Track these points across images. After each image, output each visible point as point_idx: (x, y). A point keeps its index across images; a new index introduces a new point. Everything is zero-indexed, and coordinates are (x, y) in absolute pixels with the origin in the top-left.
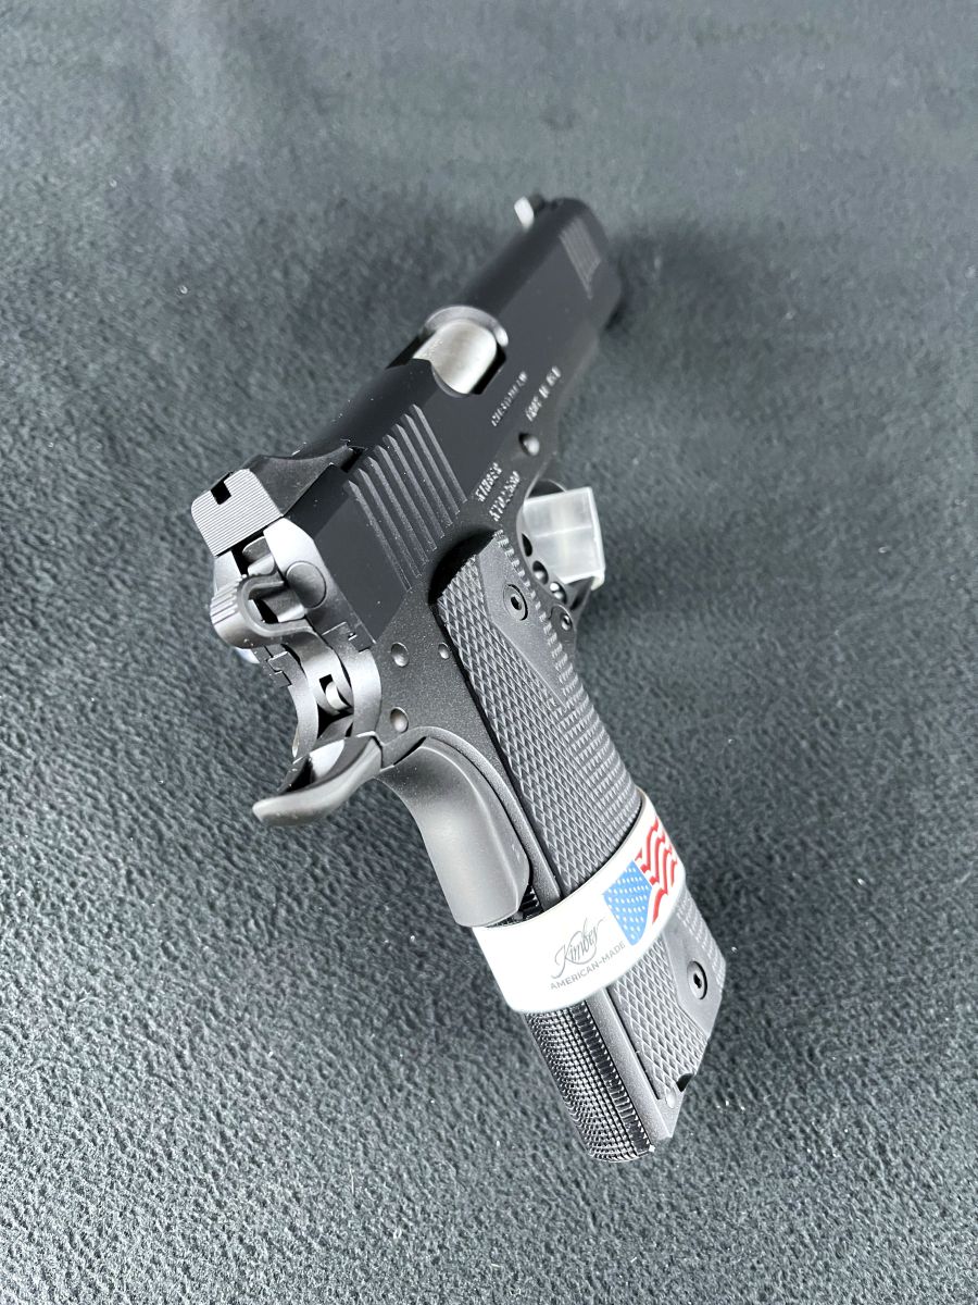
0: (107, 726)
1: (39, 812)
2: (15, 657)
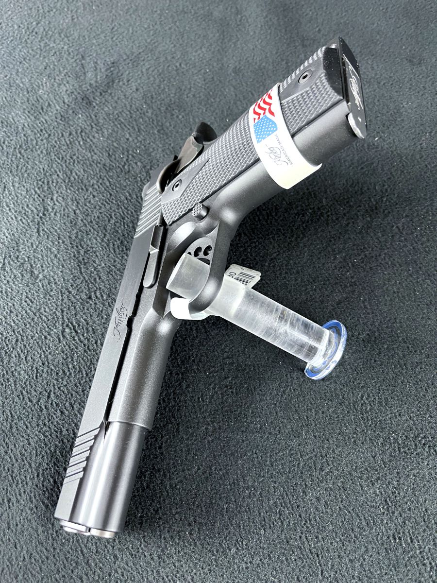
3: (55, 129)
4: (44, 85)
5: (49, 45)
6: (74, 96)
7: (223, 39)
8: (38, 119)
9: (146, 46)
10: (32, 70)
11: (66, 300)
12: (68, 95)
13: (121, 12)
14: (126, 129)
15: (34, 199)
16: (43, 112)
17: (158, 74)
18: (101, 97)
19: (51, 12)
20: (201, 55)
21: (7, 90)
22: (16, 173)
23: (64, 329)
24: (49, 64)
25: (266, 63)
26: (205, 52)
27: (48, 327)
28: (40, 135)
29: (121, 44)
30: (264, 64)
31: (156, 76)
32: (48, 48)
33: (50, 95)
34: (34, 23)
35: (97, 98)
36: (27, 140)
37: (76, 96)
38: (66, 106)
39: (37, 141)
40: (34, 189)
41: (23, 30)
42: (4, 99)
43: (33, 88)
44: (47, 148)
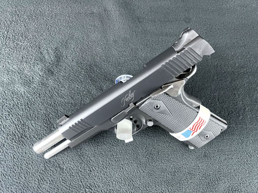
0: (121, 164)
1: (112, 182)
2: (102, 151)
3: (41, 90)
4: (26, 67)
5: (19, 44)
6: (43, 71)
7: (103, 25)
8: (30, 87)
9: (68, 36)
10: (16, 61)
11: (81, 176)
12: (40, 71)
13: (49, 18)
14: (75, 83)
15: (45, 130)
16: (31, 82)
17: (80, 50)
18: (57, 69)
19: (12, 24)
20: (96, 36)
21: (7, 75)
22: (31, 119)
23: (85, 190)
24: (24, 55)
25: (127, 34)
26: (97, 34)
27: (78, 191)
28: (35, 95)
29: (56, 37)
30: (126, 35)
31: (79, 51)
32: (19, 46)
33: (31, 72)
34: (6, 32)
35: (55, 69)
36: (30, 100)
37: (44, 71)
38: (42, 77)
39: (34, 99)
40: (43, 125)
41: (1, 38)
42: (8, 80)
43: (20, 70)
44: (41, 101)
